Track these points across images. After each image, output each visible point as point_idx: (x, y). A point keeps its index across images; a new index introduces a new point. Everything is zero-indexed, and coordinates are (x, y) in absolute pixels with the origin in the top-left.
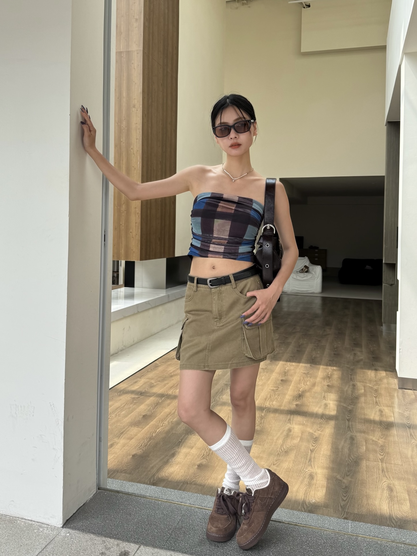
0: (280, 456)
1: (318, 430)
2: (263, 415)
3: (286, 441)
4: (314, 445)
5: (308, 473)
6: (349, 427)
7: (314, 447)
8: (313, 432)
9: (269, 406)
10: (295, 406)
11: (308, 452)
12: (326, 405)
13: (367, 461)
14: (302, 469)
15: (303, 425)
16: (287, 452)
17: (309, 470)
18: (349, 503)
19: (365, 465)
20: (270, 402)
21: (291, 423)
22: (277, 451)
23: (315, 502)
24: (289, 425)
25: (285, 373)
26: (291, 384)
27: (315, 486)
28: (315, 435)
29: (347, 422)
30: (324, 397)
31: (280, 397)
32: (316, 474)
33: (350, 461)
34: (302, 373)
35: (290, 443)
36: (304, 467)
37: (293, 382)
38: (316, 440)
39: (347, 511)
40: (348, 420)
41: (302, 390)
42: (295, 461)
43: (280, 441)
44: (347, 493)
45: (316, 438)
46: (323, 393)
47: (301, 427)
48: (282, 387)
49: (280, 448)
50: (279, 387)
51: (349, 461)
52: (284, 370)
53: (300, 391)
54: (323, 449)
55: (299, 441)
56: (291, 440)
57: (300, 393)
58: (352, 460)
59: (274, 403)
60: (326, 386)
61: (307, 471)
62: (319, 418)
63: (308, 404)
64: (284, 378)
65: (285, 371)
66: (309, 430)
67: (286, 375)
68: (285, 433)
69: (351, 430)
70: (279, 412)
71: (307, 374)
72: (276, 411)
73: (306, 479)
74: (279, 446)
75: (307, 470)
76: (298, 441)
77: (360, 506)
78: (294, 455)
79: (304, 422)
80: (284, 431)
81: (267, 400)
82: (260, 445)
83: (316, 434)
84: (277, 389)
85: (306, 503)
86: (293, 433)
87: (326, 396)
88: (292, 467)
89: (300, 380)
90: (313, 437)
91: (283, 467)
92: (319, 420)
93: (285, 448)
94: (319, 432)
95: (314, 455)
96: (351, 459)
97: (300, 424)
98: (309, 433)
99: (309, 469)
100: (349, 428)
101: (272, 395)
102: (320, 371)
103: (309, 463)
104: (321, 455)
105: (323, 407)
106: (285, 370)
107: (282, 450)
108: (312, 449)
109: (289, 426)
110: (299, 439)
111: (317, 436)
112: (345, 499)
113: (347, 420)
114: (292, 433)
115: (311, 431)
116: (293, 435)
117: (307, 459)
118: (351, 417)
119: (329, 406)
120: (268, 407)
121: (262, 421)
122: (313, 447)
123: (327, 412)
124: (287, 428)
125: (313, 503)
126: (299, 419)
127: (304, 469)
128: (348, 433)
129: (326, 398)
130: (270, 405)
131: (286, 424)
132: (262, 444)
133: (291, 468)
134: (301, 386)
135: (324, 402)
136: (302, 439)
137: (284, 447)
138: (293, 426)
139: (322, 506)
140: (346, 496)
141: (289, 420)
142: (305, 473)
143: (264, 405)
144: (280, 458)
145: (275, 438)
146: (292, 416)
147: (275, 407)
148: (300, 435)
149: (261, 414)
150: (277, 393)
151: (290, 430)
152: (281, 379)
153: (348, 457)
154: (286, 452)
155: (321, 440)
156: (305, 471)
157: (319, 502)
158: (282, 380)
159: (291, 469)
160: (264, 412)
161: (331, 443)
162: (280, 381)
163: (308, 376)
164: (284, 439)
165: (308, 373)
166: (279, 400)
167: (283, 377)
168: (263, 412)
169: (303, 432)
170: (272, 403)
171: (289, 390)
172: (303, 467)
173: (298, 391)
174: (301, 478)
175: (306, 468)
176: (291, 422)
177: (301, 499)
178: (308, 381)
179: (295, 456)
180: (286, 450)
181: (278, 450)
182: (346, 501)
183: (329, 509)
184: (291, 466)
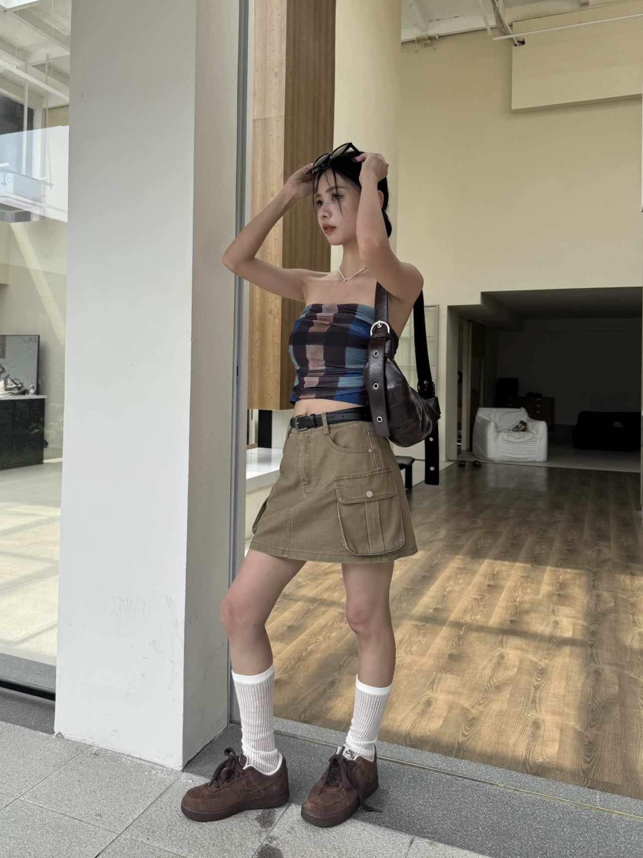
0: (488, 692)
1: (545, 659)
2: (461, 633)
3: (496, 672)
4: (539, 679)
5: (531, 719)
6: (591, 656)
7: (539, 683)
8: (538, 661)
9: (470, 621)
10: (509, 622)
11: (531, 689)
12: (556, 623)
13: (621, 707)
14: (522, 713)
15: (522, 650)
16: (498, 688)
17: (532, 716)
18: (595, 767)
19: (619, 712)
20: (471, 616)
21: (504, 647)
22: (484, 685)
23: (542, 761)
24: (500, 648)
25: (494, 576)
26: (503, 591)
27: (542, 739)
28: (540, 665)
29: (589, 649)
30: (553, 611)
31: (486, 609)
32: (544, 722)
33: (596, 706)
34: (519, 576)
35: (502, 675)
36: (525, 710)
37: (505, 590)
38: (542, 672)
39: (592, 778)
40: (591, 646)
41: (519, 600)
42: (510, 701)
43: (488, 672)
44: (591, 751)
45: (542, 669)
46: (552, 606)
47: (519, 652)
48: (489, 596)
49: (488, 682)
50: (484, 596)
51: (594, 706)
52: (492, 571)
53: (516, 601)
54: (552, 686)
55: (517, 673)
56: (504, 670)
57: (516, 605)
58: (598, 704)
59: (478, 617)
60: (556, 596)
61: (529, 717)
62: (546, 641)
63: (530, 621)
64: (492, 583)
65: (494, 574)
66: (531, 657)
67: (495, 578)
68: (495, 660)
69: (596, 659)
70: (486, 630)
71: (526, 578)
72: (481, 629)
73: (528, 728)
74: (487, 679)
75: (529, 715)
76: (515, 673)
77: (612, 771)
78: (509, 692)
79: (524, 646)
80: (494, 657)
81: (468, 613)
82: (458, 675)
83: (542, 663)
84: (482, 599)
85: (529, 762)
86: (508, 660)
87: (556, 610)
88: (506, 710)
89: (516, 586)
90: (538, 668)
91: (493, 709)
92: (547, 643)
93: (495, 682)
94: (547, 661)
95: (540, 694)
96: (597, 702)
97: (517, 649)
98: (532, 661)
99: (532, 714)
100: (592, 658)
101: (475, 607)
102: (546, 574)
103: (533, 704)
104: (551, 695)
105: (551, 625)
106: (494, 572)
107: (491, 684)
108: (537, 685)
109: (500, 650)
110: (516, 670)
111: (544, 667)
112: (588, 760)
113: (589, 645)
114: (505, 661)
115: (534, 659)
116: (507, 665)
117: (528, 699)
118: (596, 642)
119: (560, 624)
120: (468, 623)
121: (461, 642)
122: (537, 683)
123: (558, 633)
124: (497, 653)
125: (540, 762)
126: (515, 641)
127: (524, 713)
128: (592, 665)
129: (556, 613)
130: (472, 620)
131: (497, 648)
132: (461, 674)
133: (504, 710)
134: (518, 594)
135: (553, 618)
136: (520, 670)
137: (494, 680)
138: (506, 651)
139: (553, 768)
140: (590, 756)
141: (501, 642)
142: (527, 719)
143: (462, 620)
144: (488, 695)
145: (480, 667)
146: (505, 638)
147: (479, 623)
148: (518, 664)
149: (459, 632)
150: (481, 603)
151: (502, 657)
152: (487, 584)
153: (592, 700)
154: (496, 687)
155: (550, 672)
156: (526, 716)
157: (548, 762)
158: (489, 586)
159: (505, 712)
160: (463, 629)
161: (566, 677)
162: (486, 586)
163: (529, 580)
164: (494, 669)
165: (528, 576)
166: (485, 613)
167: (490, 581)
168: (461, 630)
169: (521, 662)
170: (475, 617)
171: (501, 599)
172: (523, 711)
173: (514, 602)
174: (521, 726)
175: (528, 713)
176: (504, 645)
177: (522, 756)
178: (528, 587)
179: (511, 694)
180: (497, 685)
181: (485, 683)
182: (591, 764)
183: (564, 774)
184: (505, 708)
